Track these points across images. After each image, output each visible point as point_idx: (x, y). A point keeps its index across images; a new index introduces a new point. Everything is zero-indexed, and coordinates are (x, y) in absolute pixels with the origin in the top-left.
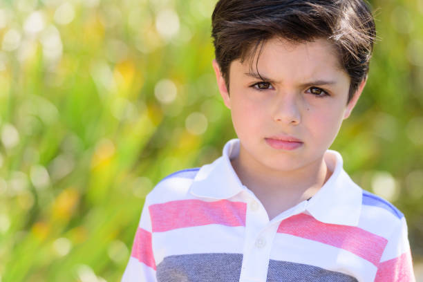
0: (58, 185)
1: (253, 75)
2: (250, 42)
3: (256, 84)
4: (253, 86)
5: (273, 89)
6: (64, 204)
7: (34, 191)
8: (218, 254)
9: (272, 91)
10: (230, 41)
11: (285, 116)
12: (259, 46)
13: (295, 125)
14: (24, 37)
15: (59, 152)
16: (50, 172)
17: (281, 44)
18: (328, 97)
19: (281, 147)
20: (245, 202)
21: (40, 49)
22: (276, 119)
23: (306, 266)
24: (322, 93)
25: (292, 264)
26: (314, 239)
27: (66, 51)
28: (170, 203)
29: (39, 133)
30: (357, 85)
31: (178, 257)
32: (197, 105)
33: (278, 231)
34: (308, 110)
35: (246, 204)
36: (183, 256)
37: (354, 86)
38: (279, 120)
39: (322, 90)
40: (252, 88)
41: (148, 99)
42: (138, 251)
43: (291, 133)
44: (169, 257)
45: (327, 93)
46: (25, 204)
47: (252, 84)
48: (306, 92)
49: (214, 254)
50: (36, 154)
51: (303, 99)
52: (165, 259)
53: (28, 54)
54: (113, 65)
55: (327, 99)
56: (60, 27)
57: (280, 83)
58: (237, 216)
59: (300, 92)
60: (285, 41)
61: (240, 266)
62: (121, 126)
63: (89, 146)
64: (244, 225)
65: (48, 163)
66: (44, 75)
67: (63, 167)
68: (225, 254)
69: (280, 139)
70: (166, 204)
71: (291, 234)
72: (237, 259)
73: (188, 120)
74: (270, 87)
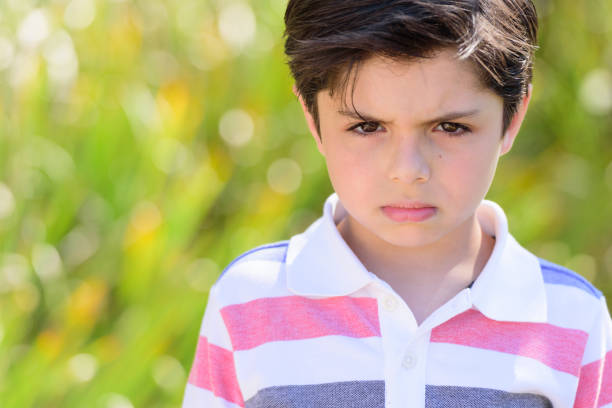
0: (74, 274)
1: (350, 114)
2: (338, 67)
3: (356, 126)
4: (352, 129)
5: (384, 130)
6: (83, 302)
7: (38, 283)
8: (345, 384)
9: (382, 135)
10: (308, 67)
11: (405, 171)
12: (353, 71)
13: (423, 183)
14: (19, 48)
15: (75, 223)
16: (62, 254)
17: (384, 65)
18: (469, 134)
19: (405, 219)
20: (373, 296)
21: (43, 67)
22: (392, 176)
23: (482, 390)
24: (459, 129)
25: (459, 389)
26: (485, 347)
27: (83, 69)
28: (255, 303)
29: (44, 196)
30: (514, 105)
31: (281, 389)
32: (285, 148)
33: (432, 340)
34: (441, 157)
35: (374, 301)
36: (290, 388)
37: (510, 109)
38: (396, 178)
39: (457, 125)
40: (350, 132)
41: (210, 139)
42: (211, 379)
43: (416, 197)
44: (267, 389)
45: (466, 129)
46: (25, 304)
47: (349, 127)
48: (434, 130)
49: (339, 384)
50: (41, 226)
51: (431, 141)
52: (260, 392)
53: (25, 76)
54: (154, 89)
55: (467, 137)
56: (73, 33)
57: (391, 123)
58: (366, 321)
59: (425, 133)
60: (390, 60)
61: (383, 400)
62: (170, 183)
63: (121, 212)
64: (378, 334)
65: (59, 240)
66: (49, 107)
67: (82, 246)
68: (357, 383)
69: (401, 206)
70: (248, 304)
71: (451, 342)
72: (377, 389)
73: (272, 170)
74: (379, 128)
